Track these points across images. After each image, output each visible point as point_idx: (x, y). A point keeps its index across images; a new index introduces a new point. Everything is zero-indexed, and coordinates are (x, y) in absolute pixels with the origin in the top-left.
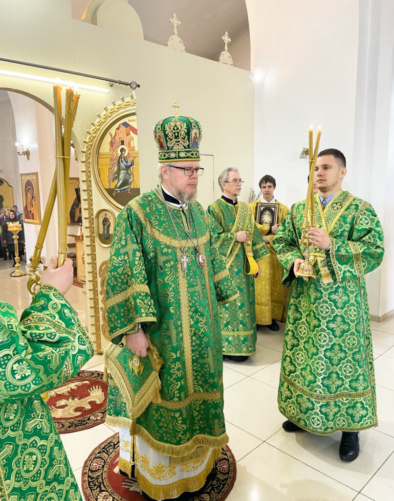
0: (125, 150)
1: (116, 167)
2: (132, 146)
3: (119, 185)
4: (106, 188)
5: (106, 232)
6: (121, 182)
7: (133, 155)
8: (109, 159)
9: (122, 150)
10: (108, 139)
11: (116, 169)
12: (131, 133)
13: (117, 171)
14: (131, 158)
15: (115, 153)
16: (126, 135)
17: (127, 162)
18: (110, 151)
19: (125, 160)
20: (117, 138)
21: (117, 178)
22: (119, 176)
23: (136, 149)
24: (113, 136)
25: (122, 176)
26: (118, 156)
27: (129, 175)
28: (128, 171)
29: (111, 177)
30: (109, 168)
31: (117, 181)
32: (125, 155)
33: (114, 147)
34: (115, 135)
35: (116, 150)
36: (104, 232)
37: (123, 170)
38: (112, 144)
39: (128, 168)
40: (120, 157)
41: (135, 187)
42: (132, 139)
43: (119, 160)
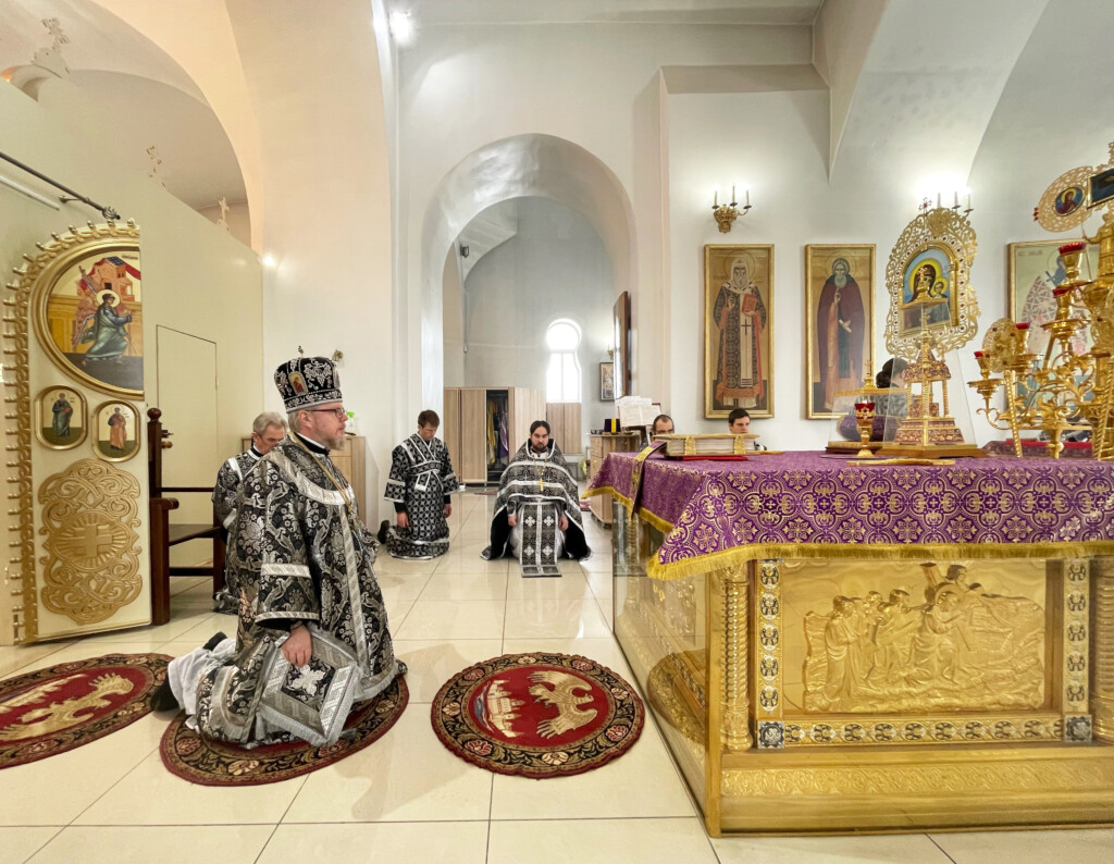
0: (114, 298)
1: (93, 320)
3: (96, 348)
4: (66, 351)
5: (60, 425)
6: (102, 345)
8: (76, 308)
9: (106, 297)
10: (75, 276)
11: (91, 323)
12: (128, 275)
13: (93, 327)
14: (126, 311)
15: (89, 299)
17: (117, 316)
18: (79, 294)
19: (112, 311)
21: (95, 338)
22: (97, 335)
24: (88, 272)
25: (103, 336)
26: (97, 305)
27: (121, 335)
28: (118, 330)
29: (79, 335)
30: (74, 322)
31: (92, 343)
32: (113, 305)
34: (93, 272)
36: (55, 424)
37: (108, 326)
38: (83, 284)
39: (117, 325)
40: (102, 307)
41: (134, 355)
43: (98, 312)
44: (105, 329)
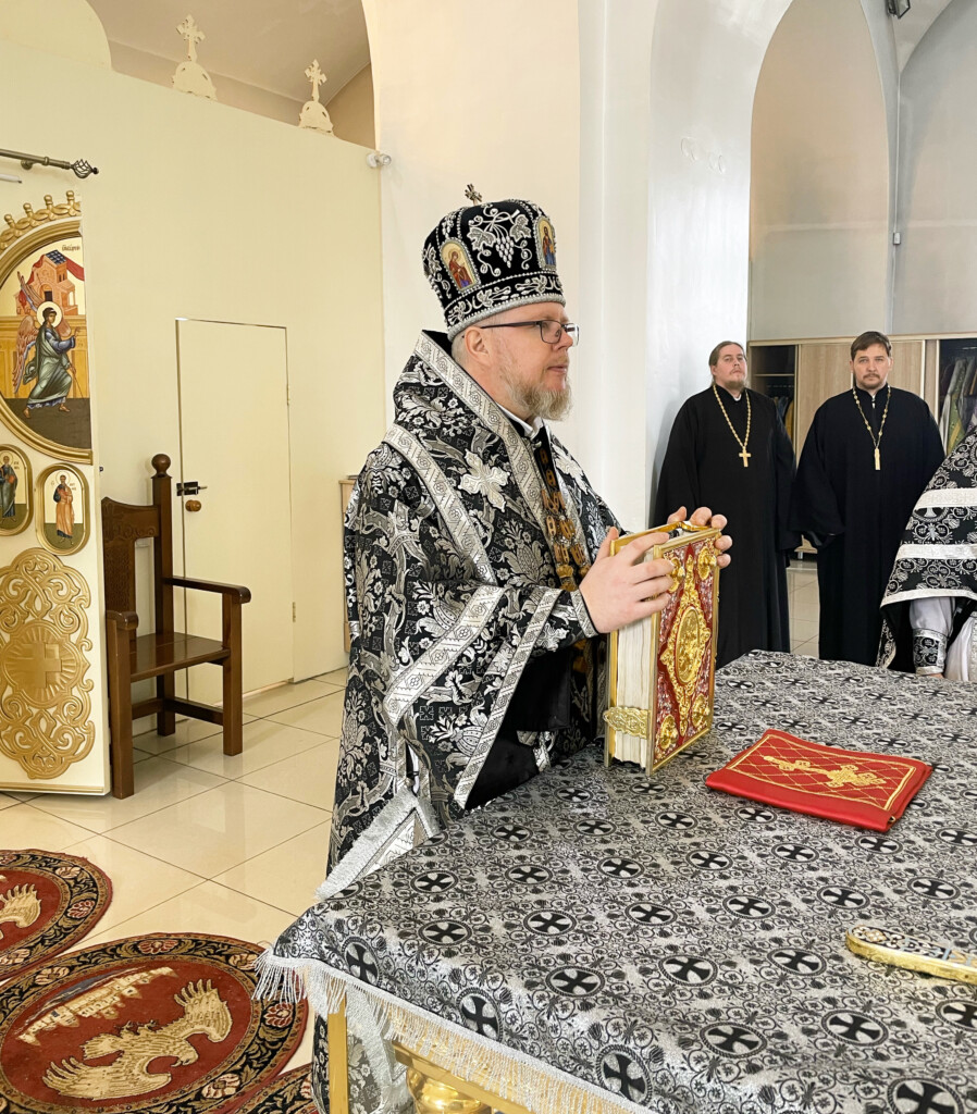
0: (55, 313)
1: (34, 349)
2: (71, 303)
3: (39, 390)
4: (8, 397)
5: (5, 500)
6: (44, 384)
7: (74, 324)
8: (16, 333)
9: (48, 312)
10: (13, 287)
11: (31, 355)
12: (70, 276)
13: (34, 359)
14: (68, 331)
15: (29, 318)
16: (56, 278)
17: (60, 340)
18: (19, 312)
19: (53, 334)
20: (36, 285)
21: (36, 374)
22: (39, 370)
23: (81, 311)
24: (26, 280)
25: (45, 371)
26: (38, 326)
27: (64, 367)
28: (60, 362)
29: (21, 372)
30: (15, 353)
31: (34, 382)
32: (55, 325)
33: (28, 305)
34: (32, 279)
35: (32, 313)
37: (50, 356)
38: (22, 297)
39: (61, 352)
40: (43, 328)
41: (79, 396)
42: (72, 289)
43: (39, 335)
44: (47, 360)
